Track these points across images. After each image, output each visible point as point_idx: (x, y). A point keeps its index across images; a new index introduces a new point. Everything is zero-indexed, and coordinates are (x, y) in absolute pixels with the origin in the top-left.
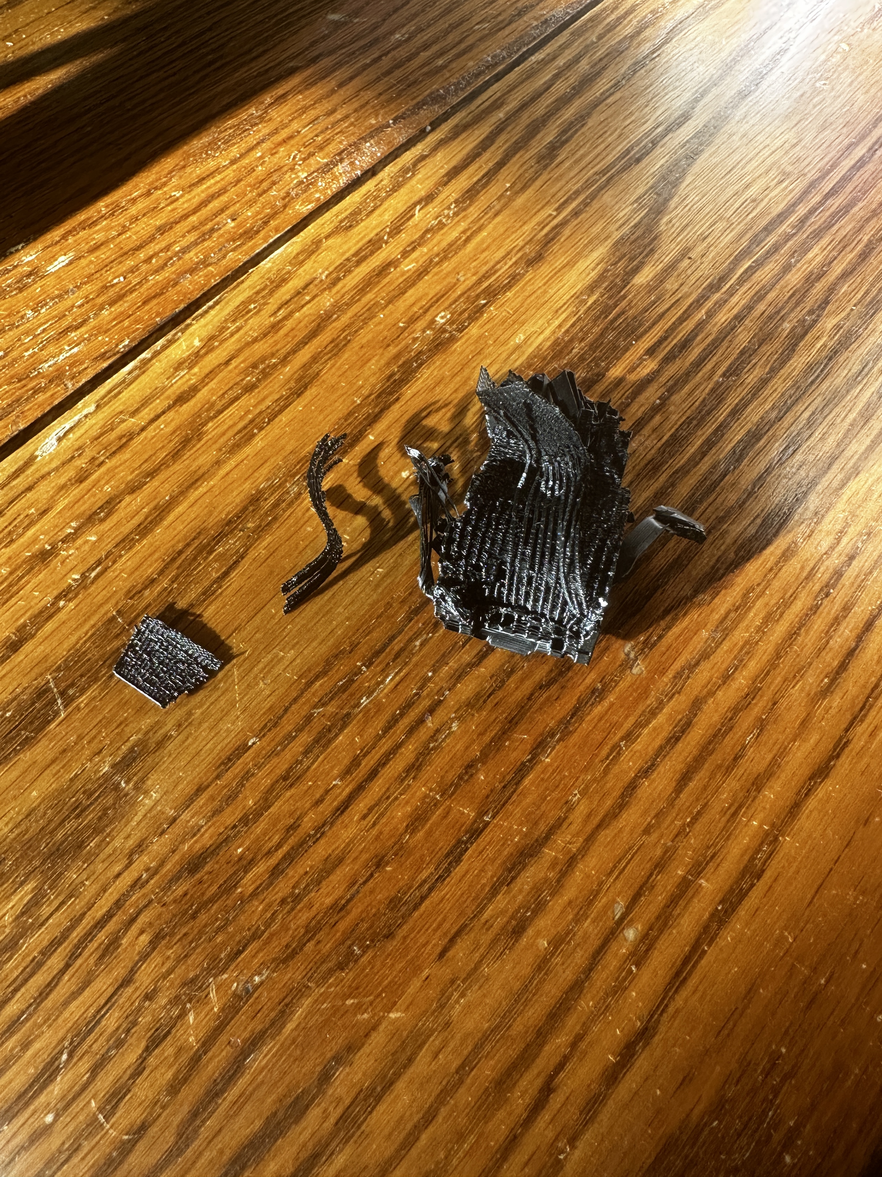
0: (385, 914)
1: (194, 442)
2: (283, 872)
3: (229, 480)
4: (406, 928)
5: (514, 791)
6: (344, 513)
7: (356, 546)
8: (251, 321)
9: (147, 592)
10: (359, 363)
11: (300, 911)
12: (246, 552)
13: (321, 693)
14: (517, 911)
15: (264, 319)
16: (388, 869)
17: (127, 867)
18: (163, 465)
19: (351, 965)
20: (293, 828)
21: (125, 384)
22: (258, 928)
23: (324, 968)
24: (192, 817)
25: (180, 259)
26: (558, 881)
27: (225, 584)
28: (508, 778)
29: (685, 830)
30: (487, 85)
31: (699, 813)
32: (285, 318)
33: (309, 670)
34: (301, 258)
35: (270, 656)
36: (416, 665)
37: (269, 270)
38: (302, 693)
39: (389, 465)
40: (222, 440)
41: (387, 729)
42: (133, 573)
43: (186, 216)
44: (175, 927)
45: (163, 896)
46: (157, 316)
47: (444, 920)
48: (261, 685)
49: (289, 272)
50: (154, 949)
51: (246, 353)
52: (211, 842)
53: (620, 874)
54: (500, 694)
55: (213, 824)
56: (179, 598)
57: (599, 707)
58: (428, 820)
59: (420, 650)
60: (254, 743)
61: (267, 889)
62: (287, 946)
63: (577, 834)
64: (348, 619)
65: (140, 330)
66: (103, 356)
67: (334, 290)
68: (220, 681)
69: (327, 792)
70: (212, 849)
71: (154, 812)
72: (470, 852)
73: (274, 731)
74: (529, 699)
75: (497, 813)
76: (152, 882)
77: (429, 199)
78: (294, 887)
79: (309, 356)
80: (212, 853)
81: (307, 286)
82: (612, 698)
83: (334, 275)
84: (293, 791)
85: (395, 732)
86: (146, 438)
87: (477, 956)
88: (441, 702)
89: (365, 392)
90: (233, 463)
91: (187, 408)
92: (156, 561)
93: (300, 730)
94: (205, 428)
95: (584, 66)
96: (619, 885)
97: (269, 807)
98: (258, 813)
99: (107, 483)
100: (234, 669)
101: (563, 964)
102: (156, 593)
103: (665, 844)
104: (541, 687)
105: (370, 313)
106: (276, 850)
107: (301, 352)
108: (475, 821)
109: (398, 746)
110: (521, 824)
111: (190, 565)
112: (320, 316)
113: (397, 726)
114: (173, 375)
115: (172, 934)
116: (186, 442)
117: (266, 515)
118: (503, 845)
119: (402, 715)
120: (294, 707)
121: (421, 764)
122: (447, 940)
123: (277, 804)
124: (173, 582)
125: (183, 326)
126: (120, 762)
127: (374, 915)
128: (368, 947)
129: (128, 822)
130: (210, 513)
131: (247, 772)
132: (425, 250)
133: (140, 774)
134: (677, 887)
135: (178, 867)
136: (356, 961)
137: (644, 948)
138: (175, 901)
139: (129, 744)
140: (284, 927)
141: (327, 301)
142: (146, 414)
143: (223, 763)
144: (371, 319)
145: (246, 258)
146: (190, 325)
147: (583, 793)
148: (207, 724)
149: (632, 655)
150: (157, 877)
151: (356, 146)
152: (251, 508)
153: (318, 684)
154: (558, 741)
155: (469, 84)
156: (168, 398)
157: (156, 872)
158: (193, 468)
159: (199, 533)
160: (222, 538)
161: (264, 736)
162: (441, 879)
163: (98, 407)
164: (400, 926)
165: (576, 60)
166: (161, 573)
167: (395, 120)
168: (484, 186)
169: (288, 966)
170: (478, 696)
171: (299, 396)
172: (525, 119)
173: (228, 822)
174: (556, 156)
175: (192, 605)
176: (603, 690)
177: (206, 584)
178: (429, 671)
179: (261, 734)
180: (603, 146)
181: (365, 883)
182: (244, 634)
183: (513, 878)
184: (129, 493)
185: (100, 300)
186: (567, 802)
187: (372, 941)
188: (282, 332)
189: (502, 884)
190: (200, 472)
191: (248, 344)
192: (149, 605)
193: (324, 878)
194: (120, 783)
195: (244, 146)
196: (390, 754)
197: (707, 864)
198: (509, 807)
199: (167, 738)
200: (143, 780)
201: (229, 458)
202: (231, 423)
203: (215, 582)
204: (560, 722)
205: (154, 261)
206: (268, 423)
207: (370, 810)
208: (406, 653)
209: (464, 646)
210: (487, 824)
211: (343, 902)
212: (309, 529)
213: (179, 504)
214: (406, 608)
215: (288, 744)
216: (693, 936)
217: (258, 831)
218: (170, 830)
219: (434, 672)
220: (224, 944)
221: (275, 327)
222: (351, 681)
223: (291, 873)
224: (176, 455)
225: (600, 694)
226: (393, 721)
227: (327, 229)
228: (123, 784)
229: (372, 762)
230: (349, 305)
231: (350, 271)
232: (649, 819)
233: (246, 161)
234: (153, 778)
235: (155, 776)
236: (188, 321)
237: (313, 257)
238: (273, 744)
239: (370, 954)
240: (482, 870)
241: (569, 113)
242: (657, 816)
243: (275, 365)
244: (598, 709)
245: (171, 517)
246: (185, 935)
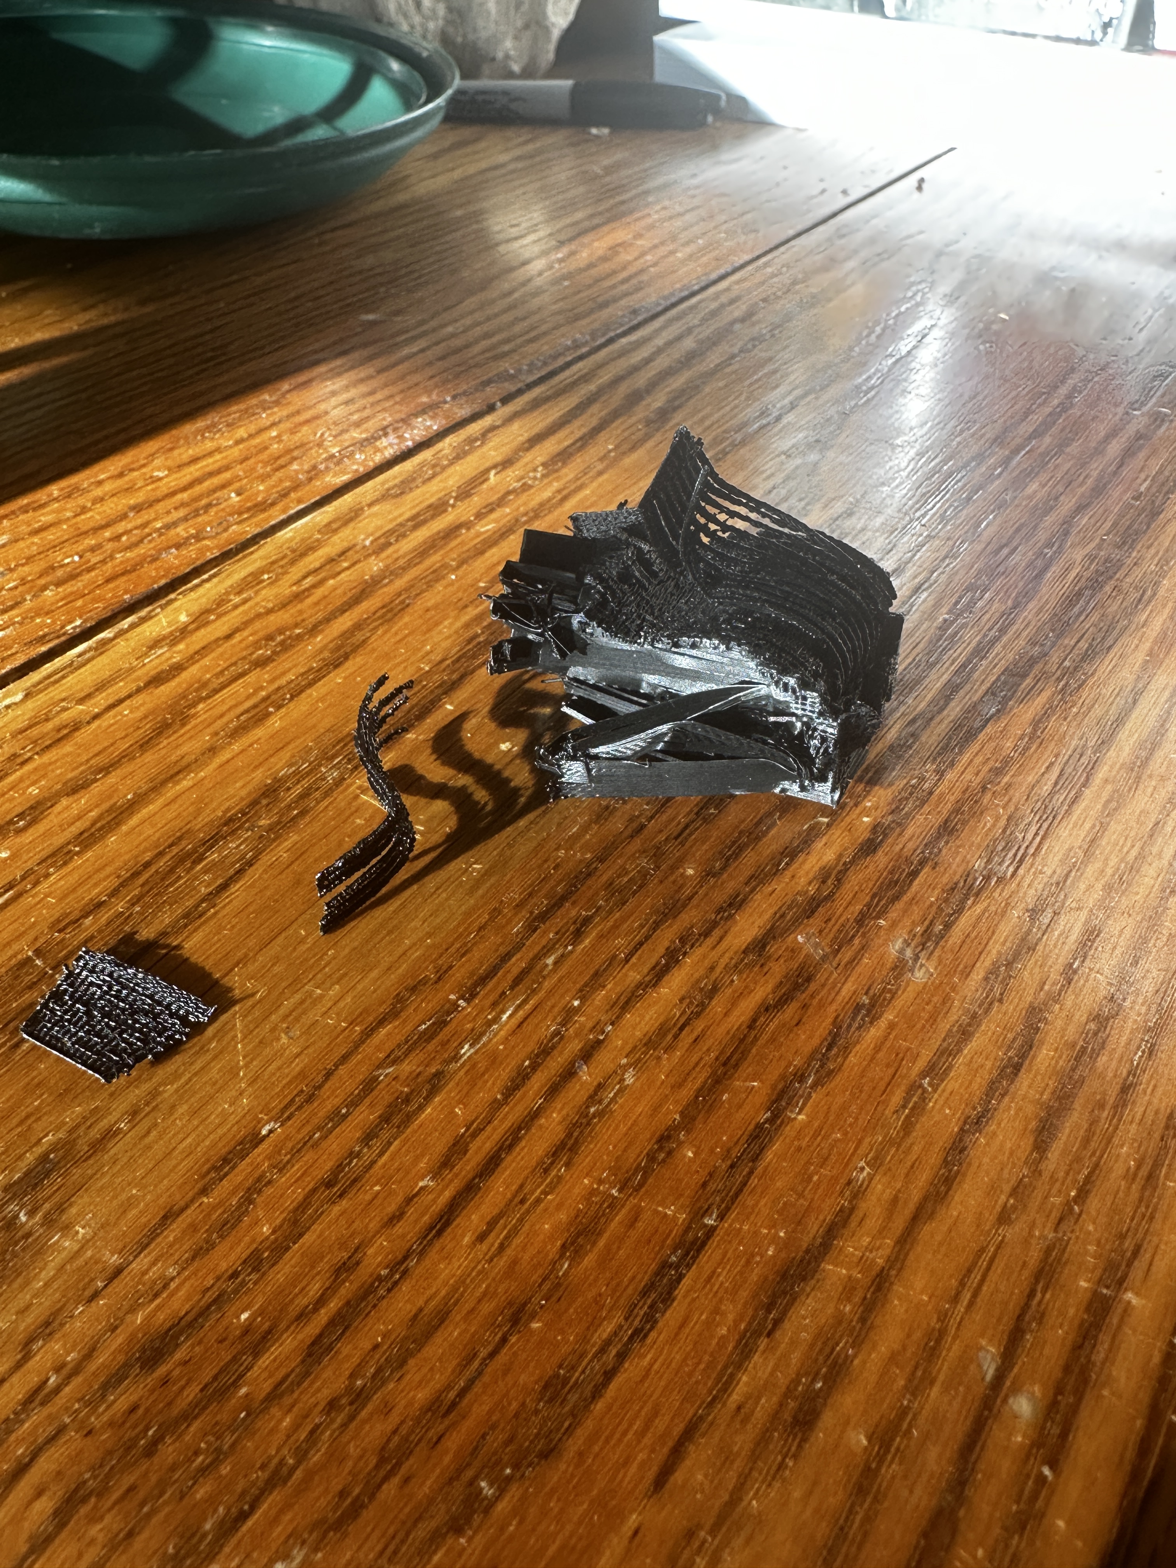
0: (537, 1412)
1: (176, 727)
2: (330, 1348)
3: (230, 768)
4: (581, 1434)
5: (751, 1173)
6: (415, 798)
7: (436, 838)
8: (264, 592)
9: (88, 921)
10: (424, 628)
11: (365, 1422)
12: (255, 858)
13: (389, 1046)
14: (796, 1381)
15: (285, 588)
16: (536, 1325)
17: (19, 1365)
18: (126, 756)
19: (477, 1518)
20: (344, 1269)
21: (72, 668)
22: (282, 1463)
23: (422, 1532)
24: (154, 1263)
25: (161, 535)
26: (863, 1320)
27: (223, 900)
28: (735, 1153)
29: (1071, 1210)
30: (568, 365)
31: (1088, 1179)
32: (314, 586)
33: (366, 1011)
34: (334, 526)
35: (298, 997)
36: (550, 993)
37: (292, 539)
38: (357, 1047)
39: (478, 738)
40: (220, 723)
41: (510, 1091)
42: (65, 896)
43: (173, 494)
44: (108, 1477)
45: (88, 1416)
46: (126, 592)
47: (656, 1413)
48: (284, 1040)
49: (318, 540)
50: (61, 1526)
51: (257, 625)
52: (187, 1307)
53: (975, 1295)
54: (699, 1025)
55: (195, 1273)
56: (143, 925)
57: (873, 1031)
58: (600, 1234)
59: (554, 970)
60: (271, 1131)
61: (299, 1384)
62: (342, 1494)
63: (881, 1232)
64: (429, 935)
65: (99, 609)
66: (42, 640)
67: (384, 555)
68: (210, 1041)
69: (409, 1200)
70: (189, 1318)
71: (80, 1261)
72: (686, 1282)
73: (308, 1109)
74: (751, 1027)
75: (728, 1209)
76: (67, 1390)
77: (506, 463)
78: (353, 1376)
79: (349, 624)
80: (190, 1325)
81: (343, 553)
82: (889, 1016)
83: (382, 540)
84: (344, 1203)
85: (524, 1095)
86: (99, 727)
87: (731, 1478)
88: (599, 1042)
89: (436, 657)
90: (236, 747)
91: (166, 690)
92: (108, 877)
93: (353, 1103)
94: (193, 711)
95: (689, 343)
96: (977, 1316)
97: (301, 1235)
98: (279, 1248)
99: (33, 784)
100: (236, 1019)
101: (905, 1477)
102: (103, 920)
103: (1043, 1237)
104: (768, 1008)
105: (436, 575)
106: (316, 1310)
107: (341, 620)
108: (688, 1229)
109: (534, 1116)
110: (773, 1225)
111: (163, 879)
112: (366, 582)
113: (529, 1084)
114: (146, 655)
115: (101, 1493)
116: (162, 729)
117: (289, 807)
118: (748, 1262)
119: (534, 1067)
120: (342, 1070)
121: (577, 1141)
122: (666, 1450)
123: (317, 1228)
124: (133, 905)
125: (163, 602)
126: (21, 1180)
127: (516, 1415)
128: (509, 1479)
129: (27, 1283)
130: (198, 812)
131: (259, 1180)
132: (508, 510)
133: (56, 1199)
134: (1088, 1309)
135: (121, 1358)
136: (487, 1511)
137: (1056, 1431)
138: (111, 1424)
139: (39, 1150)
140: (336, 1456)
141: (375, 565)
142: (101, 701)
143: (214, 1168)
144: (437, 580)
145: (258, 530)
146: (175, 599)
147: (876, 1163)
148: (185, 1107)
149: (909, 953)
150: (78, 1380)
151: (406, 421)
152: (264, 802)
153: (383, 1031)
154: (814, 1086)
155: (545, 364)
156: (138, 679)
157: (77, 1370)
158: (173, 758)
159: (180, 839)
160: (217, 842)
161: (289, 1118)
162: (639, 1334)
163: (28, 696)
164: (569, 1431)
165: (679, 338)
166: (114, 893)
167: (454, 398)
168: (580, 449)
169: (345, 1535)
170: (662, 1030)
171: (336, 667)
172: (623, 389)
173: (224, 1265)
174: (669, 420)
175: (164, 934)
176: (872, 1005)
177: (190, 903)
178: (574, 998)
179: (283, 1116)
180: (728, 408)
181: (492, 1355)
182: (251, 968)
183: (777, 1323)
184: (68, 795)
185: (42, 581)
186: (849, 1183)
187: (516, 1467)
188: (309, 601)
189: (757, 1334)
190: (184, 762)
191: (259, 616)
192: (92, 937)
193: (410, 1354)
194: (17, 1217)
195: (252, 428)
196: (520, 1129)
197: (1129, 1264)
198: (747, 1199)
199: (110, 1134)
200: (61, 1208)
201: (230, 744)
202: (233, 702)
203: (203, 901)
204: (811, 1057)
205: (124, 538)
206: (292, 698)
207: (492, 1224)
208: (532, 976)
209: (627, 960)
210: (711, 1231)
211: (452, 1395)
212: (358, 821)
213: (151, 802)
214: (525, 913)
215: (334, 1128)
216: (1145, 1397)
217: (281, 1278)
218: (110, 1289)
219: (583, 999)
220: (212, 1501)
221: (298, 597)
222: (441, 1024)
223: (345, 1351)
224: (145, 745)
225: (869, 1011)
226: (521, 1078)
227: (369, 498)
228: (23, 1218)
229: (488, 1145)
230: (404, 569)
231: (404, 536)
232: (1003, 1198)
233: (257, 441)
234: (81, 1201)
235: (86, 1199)
236: (172, 596)
237: (352, 525)
238: (308, 1128)
239: (514, 1492)
240: (716, 1311)
241: (677, 382)
242: (1014, 1192)
243: (299, 637)
244: (874, 1033)
245: (134, 821)
246: (131, 1489)
